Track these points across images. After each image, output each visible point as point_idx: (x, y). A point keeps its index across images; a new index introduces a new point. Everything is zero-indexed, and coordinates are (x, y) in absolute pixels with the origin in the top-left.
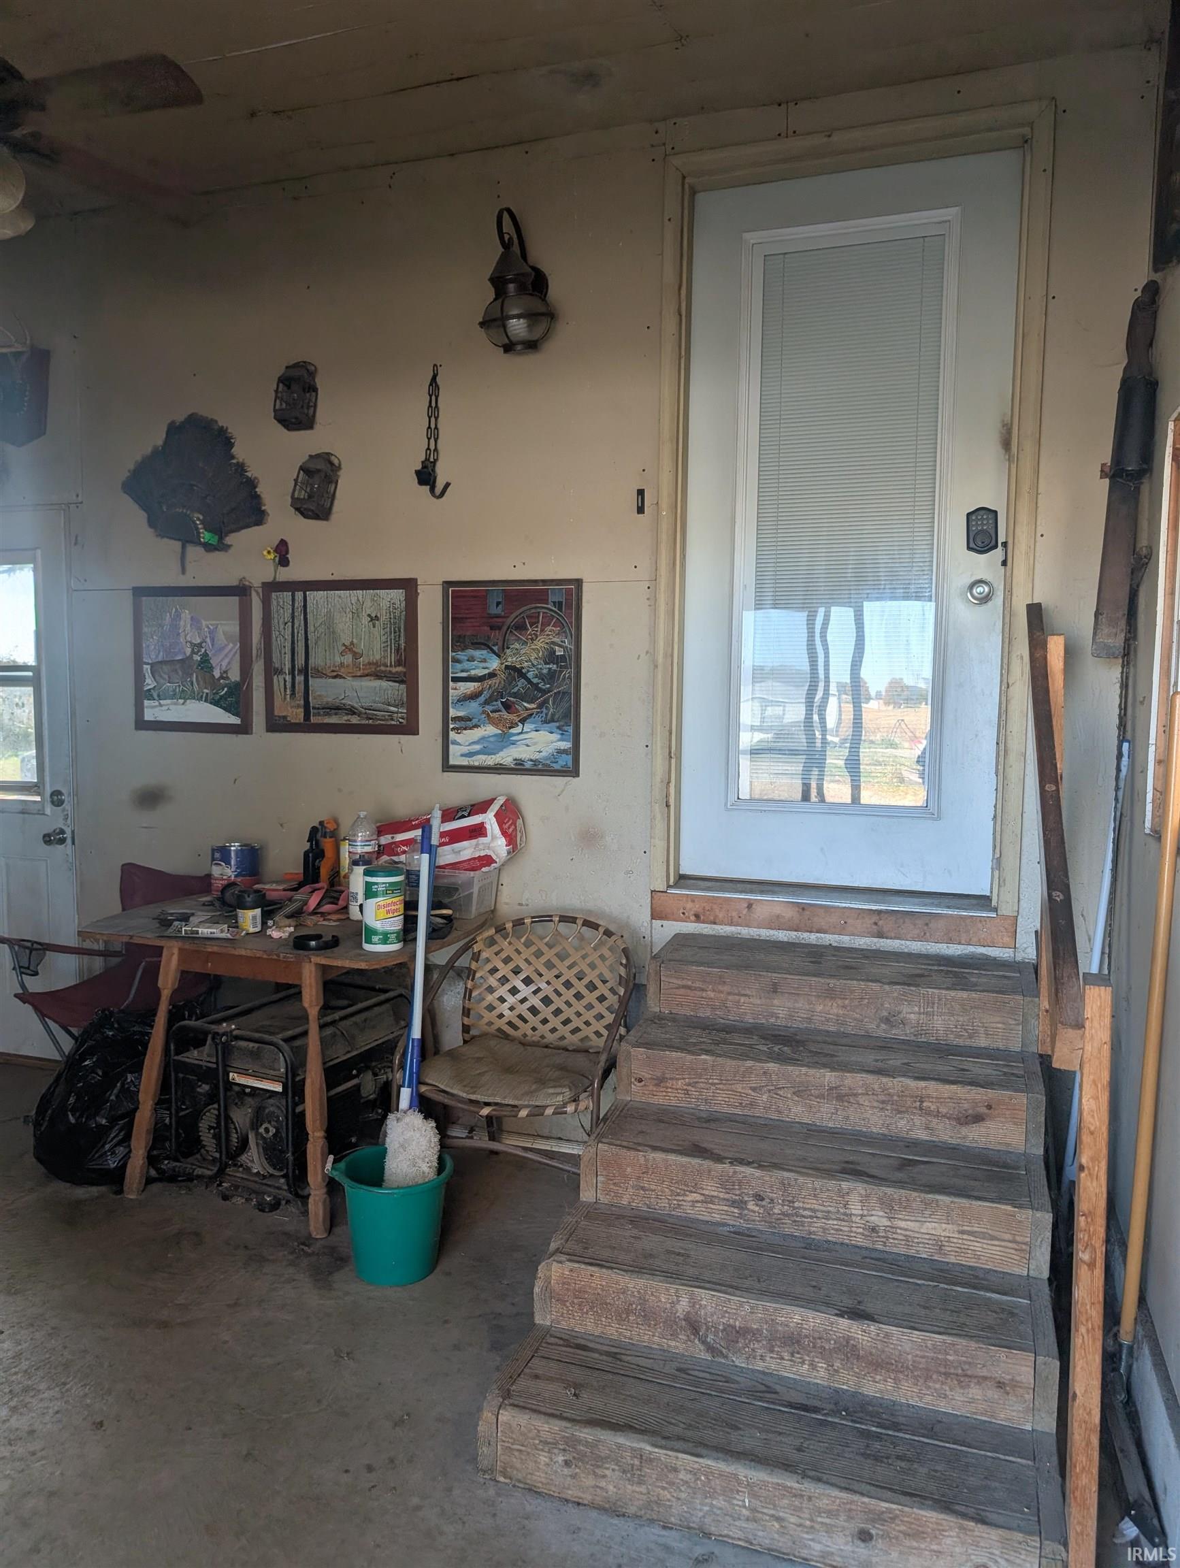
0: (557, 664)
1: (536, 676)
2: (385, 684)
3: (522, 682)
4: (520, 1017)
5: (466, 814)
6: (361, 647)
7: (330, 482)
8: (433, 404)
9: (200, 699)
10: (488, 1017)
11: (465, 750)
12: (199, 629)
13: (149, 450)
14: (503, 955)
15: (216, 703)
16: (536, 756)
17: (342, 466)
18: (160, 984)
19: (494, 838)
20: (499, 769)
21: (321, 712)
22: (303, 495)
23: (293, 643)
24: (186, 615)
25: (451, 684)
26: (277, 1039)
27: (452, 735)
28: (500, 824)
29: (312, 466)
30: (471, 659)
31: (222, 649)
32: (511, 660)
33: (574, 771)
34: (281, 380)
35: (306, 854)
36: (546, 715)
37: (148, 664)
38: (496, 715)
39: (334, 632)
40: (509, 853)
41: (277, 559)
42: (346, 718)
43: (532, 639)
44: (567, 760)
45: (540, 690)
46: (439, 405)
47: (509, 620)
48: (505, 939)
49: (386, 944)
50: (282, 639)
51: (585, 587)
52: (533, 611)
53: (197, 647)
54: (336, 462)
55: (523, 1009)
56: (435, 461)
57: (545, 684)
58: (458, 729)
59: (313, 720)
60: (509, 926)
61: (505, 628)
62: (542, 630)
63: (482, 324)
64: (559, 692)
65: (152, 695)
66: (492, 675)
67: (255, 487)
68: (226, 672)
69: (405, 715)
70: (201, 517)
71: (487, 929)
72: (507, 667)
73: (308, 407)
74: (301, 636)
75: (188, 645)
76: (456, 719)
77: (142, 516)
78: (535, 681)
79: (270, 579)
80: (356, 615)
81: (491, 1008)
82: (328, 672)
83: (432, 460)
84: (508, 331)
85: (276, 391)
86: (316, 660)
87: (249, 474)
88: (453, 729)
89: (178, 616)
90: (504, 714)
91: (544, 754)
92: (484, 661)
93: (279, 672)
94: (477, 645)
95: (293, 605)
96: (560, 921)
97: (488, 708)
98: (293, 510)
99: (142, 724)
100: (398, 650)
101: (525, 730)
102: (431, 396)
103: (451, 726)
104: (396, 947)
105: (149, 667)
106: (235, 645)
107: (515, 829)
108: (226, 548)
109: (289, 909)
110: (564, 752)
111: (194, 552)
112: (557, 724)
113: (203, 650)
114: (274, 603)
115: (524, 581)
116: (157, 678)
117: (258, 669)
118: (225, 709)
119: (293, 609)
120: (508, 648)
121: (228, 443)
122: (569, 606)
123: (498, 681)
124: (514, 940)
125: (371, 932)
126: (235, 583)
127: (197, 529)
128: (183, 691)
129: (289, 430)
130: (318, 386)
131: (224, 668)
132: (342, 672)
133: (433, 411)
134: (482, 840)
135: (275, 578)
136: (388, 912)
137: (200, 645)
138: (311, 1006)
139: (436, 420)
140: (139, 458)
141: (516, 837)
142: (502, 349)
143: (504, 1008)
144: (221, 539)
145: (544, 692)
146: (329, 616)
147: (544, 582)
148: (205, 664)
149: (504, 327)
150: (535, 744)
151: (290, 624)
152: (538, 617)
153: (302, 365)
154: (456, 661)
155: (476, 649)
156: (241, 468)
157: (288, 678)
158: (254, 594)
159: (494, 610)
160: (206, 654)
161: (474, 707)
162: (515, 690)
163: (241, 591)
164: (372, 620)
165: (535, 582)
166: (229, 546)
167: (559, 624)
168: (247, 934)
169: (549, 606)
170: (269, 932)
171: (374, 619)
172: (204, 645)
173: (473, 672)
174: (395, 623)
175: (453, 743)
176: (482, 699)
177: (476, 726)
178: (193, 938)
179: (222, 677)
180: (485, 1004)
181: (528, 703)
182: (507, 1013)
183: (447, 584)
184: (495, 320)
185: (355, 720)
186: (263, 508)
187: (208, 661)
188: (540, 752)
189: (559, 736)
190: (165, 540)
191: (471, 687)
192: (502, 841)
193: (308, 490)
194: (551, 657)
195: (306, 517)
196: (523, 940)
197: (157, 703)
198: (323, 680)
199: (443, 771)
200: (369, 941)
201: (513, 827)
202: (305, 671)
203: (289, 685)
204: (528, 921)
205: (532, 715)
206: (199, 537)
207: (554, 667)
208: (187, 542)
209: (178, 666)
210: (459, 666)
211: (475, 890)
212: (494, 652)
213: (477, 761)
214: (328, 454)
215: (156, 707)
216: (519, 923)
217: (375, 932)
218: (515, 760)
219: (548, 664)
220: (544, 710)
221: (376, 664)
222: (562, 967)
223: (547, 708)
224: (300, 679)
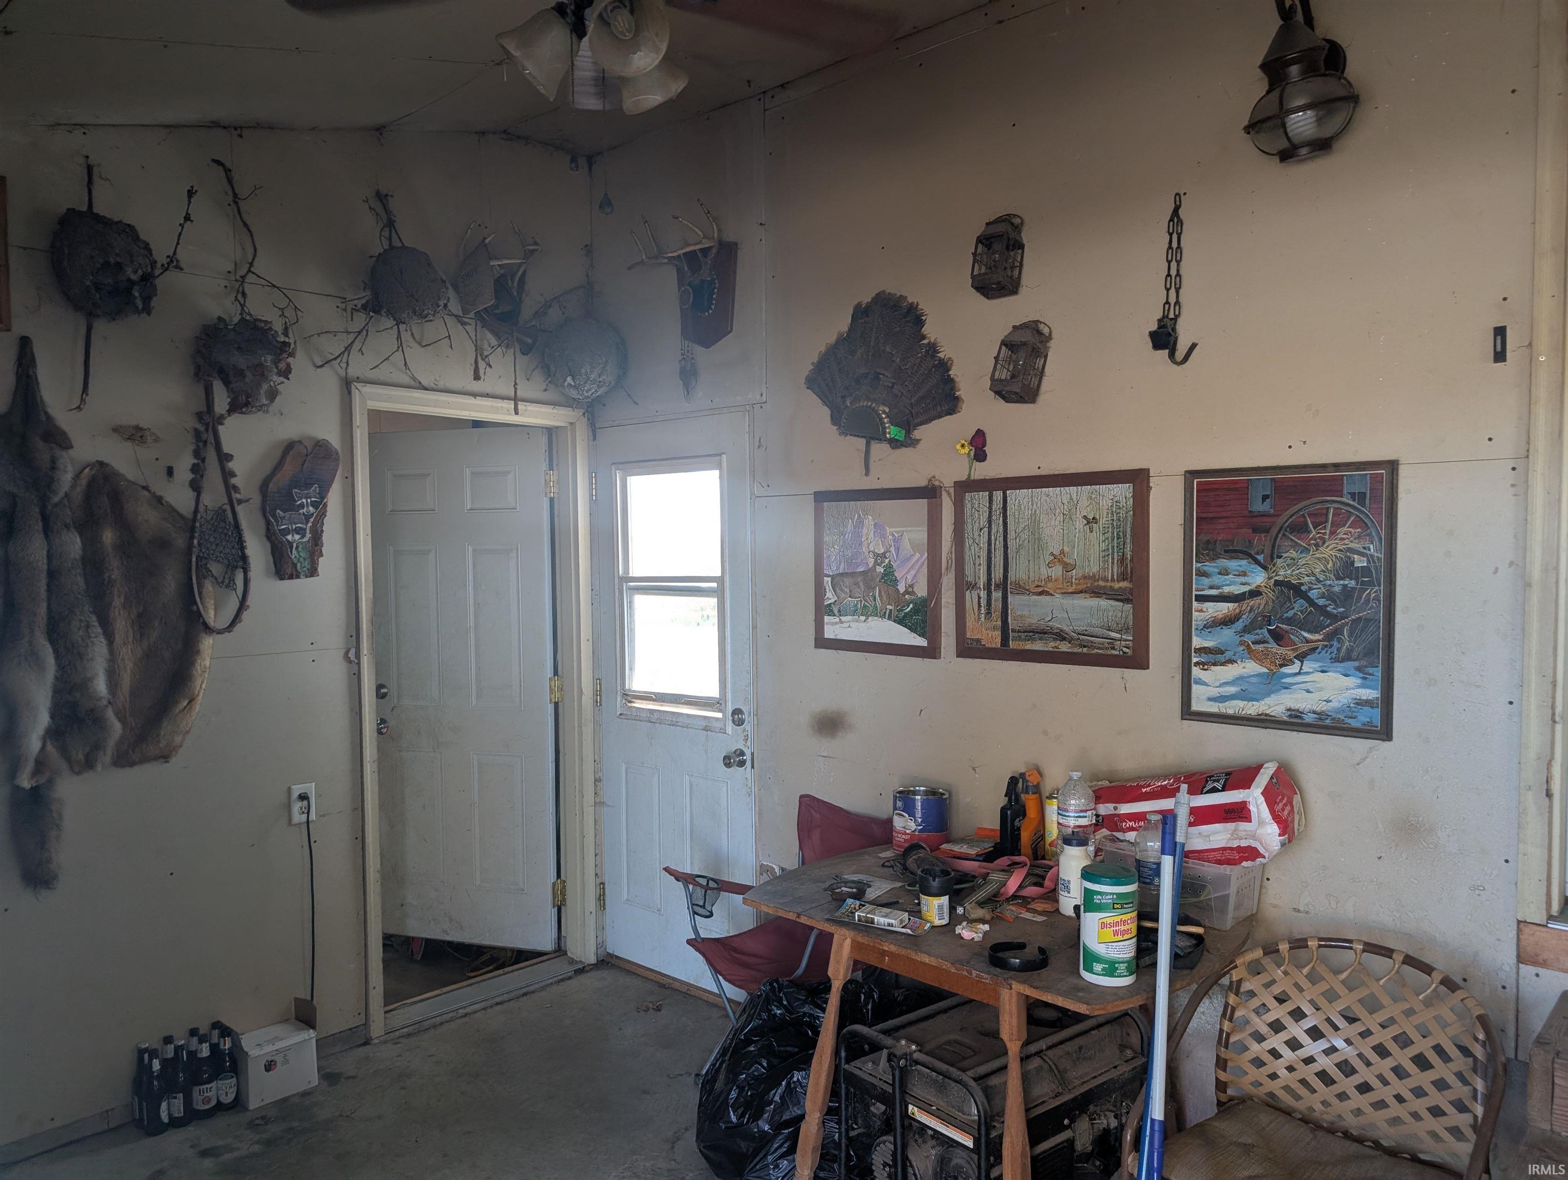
0: (1357, 579)
1: (1323, 596)
2: (1104, 603)
3: (1299, 604)
4: (1303, 1082)
5: (1219, 786)
6: (1074, 556)
7: (1040, 356)
8: (1175, 245)
9: (883, 617)
10: (1254, 1073)
11: (1214, 692)
12: (883, 536)
13: (832, 339)
14: (1277, 990)
15: (900, 622)
16: (1322, 707)
17: (1054, 335)
18: (830, 973)
19: (1261, 823)
20: (1264, 721)
21: (1023, 635)
22: (1004, 375)
23: (989, 552)
24: (869, 521)
25: (1195, 604)
26: (966, 1078)
27: (1196, 672)
28: (1271, 804)
29: (1019, 338)
30: (1224, 572)
31: (908, 559)
32: (1283, 574)
33: (1385, 732)
34: (979, 240)
35: (1003, 811)
36: (1339, 650)
37: (828, 576)
38: (1260, 647)
39: (1039, 539)
40: (1283, 845)
41: (972, 453)
42: (1052, 644)
43: (1317, 545)
44: (1375, 716)
45: (1328, 615)
46: (1182, 245)
47: (1281, 520)
48: (1279, 967)
49: (1112, 976)
50: (976, 551)
51: (1403, 471)
52: (1319, 506)
53: (880, 558)
54: (1046, 331)
55: (1309, 1072)
56: (1177, 317)
57: (1337, 606)
58: (1203, 664)
59: (1012, 645)
60: (1284, 947)
61: (1274, 531)
62: (1333, 533)
63: (1248, 129)
64: (1360, 618)
65: (832, 611)
66: (1255, 593)
67: (949, 370)
68: (911, 586)
69: (1131, 644)
70: (887, 410)
71: (1250, 949)
72: (1277, 583)
73: (1013, 268)
74: (1000, 544)
75: (871, 555)
76: (1200, 651)
77: (826, 411)
78: (1321, 602)
79: (964, 478)
80: (1068, 517)
81: (1258, 1063)
82: (1032, 587)
83: (1171, 316)
84: (1288, 130)
85: (974, 254)
86: (1018, 572)
87: (941, 355)
88: (1197, 664)
89: (860, 523)
90: (1273, 646)
91: (1335, 704)
92: (1244, 574)
93: (973, 586)
94: (1233, 553)
95: (990, 508)
96: (1364, 951)
97: (1249, 638)
98: (993, 394)
99: (822, 643)
100: (1122, 559)
101: (1305, 669)
102: (1171, 235)
103: (1194, 660)
104: (1126, 981)
105: (829, 579)
106: (921, 556)
107: (1292, 811)
108: (913, 443)
109: (981, 894)
110: (1368, 703)
111: (880, 450)
112: (1356, 664)
113: (887, 561)
114: (969, 506)
115: (1305, 466)
116: (838, 590)
117: (948, 582)
118: (910, 629)
119: (990, 512)
120: (1280, 557)
121: (919, 321)
122: (1376, 498)
123: (1263, 602)
124: (1292, 970)
125: (1092, 958)
126: (923, 483)
127: (883, 423)
128: (865, 606)
129: (988, 298)
130: (1025, 242)
131: (909, 582)
132: (1049, 587)
133: (1175, 253)
134: (1243, 826)
135: (969, 475)
136: (1116, 933)
137: (883, 556)
138: (1011, 1040)
139: (1178, 265)
140: (823, 349)
141: (1293, 821)
142: (1277, 159)
143: (1278, 1066)
144: (908, 432)
145: (1335, 618)
146: (1035, 521)
147: (1337, 466)
148: (889, 577)
149: (1284, 125)
150: (1321, 689)
151: (986, 530)
152: (1327, 515)
153: (1006, 219)
154: (1202, 574)
155: (1232, 558)
156: (933, 348)
157: (983, 594)
158: (944, 494)
159: (1259, 506)
160: (890, 566)
161: (1226, 636)
162: (1290, 614)
163: (930, 492)
164: (1088, 523)
165: (1323, 467)
166: (918, 441)
167: (1359, 523)
168: (933, 927)
169: (1344, 499)
170: (958, 930)
171: (1091, 522)
172: (887, 555)
173: (1226, 590)
174: (1118, 527)
175: (1196, 683)
176: (1239, 625)
177: (1231, 661)
178: (867, 927)
179: (906, 592)
180: (1249, 1055)
181: (1309, 631)
182: (1282, 1073)
183: (1191, 474)
184: (1268, 119)
185: (1064, 647)
186: (958, 393)
187: (892, 573)
188: (1328, 701)
189: (1359, 681)
190: (849, 437)
191: (1224, 609)
192: (1273, 829)
193: (1011, 368)
194: (1346, 569)
195: (1007, 400)
196: (1305, 971)
197: (837, 620)
198: (1026, 597)
199: (1182, 719)
200: (1089, 969)
201: (1288, 808)
202: (1004, 585)
203: (983, 602)
204: (1313, 944)
205: (1315, 649)
206: (884, 433)
207: (1353, 583)
208: (873, 439)
209: (860, 579)
210: (1206, 581)
211: (1233, 890)
212: (1257, 562)
213: (1232, 707)
214: (1037, 322)
215: (836, 623)
216: (1299, 944)
217: (1098, 959)
218: (1289, 710)
219: (1343, 579)
220: (1335, 643)
221: (1093, 578)
222: (1371, 1022)
223: (1339, 640)
224: (997, 595)
